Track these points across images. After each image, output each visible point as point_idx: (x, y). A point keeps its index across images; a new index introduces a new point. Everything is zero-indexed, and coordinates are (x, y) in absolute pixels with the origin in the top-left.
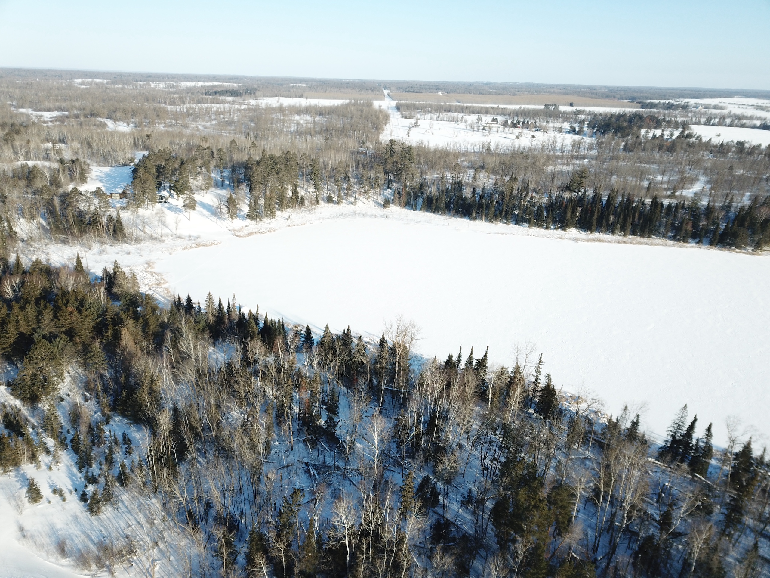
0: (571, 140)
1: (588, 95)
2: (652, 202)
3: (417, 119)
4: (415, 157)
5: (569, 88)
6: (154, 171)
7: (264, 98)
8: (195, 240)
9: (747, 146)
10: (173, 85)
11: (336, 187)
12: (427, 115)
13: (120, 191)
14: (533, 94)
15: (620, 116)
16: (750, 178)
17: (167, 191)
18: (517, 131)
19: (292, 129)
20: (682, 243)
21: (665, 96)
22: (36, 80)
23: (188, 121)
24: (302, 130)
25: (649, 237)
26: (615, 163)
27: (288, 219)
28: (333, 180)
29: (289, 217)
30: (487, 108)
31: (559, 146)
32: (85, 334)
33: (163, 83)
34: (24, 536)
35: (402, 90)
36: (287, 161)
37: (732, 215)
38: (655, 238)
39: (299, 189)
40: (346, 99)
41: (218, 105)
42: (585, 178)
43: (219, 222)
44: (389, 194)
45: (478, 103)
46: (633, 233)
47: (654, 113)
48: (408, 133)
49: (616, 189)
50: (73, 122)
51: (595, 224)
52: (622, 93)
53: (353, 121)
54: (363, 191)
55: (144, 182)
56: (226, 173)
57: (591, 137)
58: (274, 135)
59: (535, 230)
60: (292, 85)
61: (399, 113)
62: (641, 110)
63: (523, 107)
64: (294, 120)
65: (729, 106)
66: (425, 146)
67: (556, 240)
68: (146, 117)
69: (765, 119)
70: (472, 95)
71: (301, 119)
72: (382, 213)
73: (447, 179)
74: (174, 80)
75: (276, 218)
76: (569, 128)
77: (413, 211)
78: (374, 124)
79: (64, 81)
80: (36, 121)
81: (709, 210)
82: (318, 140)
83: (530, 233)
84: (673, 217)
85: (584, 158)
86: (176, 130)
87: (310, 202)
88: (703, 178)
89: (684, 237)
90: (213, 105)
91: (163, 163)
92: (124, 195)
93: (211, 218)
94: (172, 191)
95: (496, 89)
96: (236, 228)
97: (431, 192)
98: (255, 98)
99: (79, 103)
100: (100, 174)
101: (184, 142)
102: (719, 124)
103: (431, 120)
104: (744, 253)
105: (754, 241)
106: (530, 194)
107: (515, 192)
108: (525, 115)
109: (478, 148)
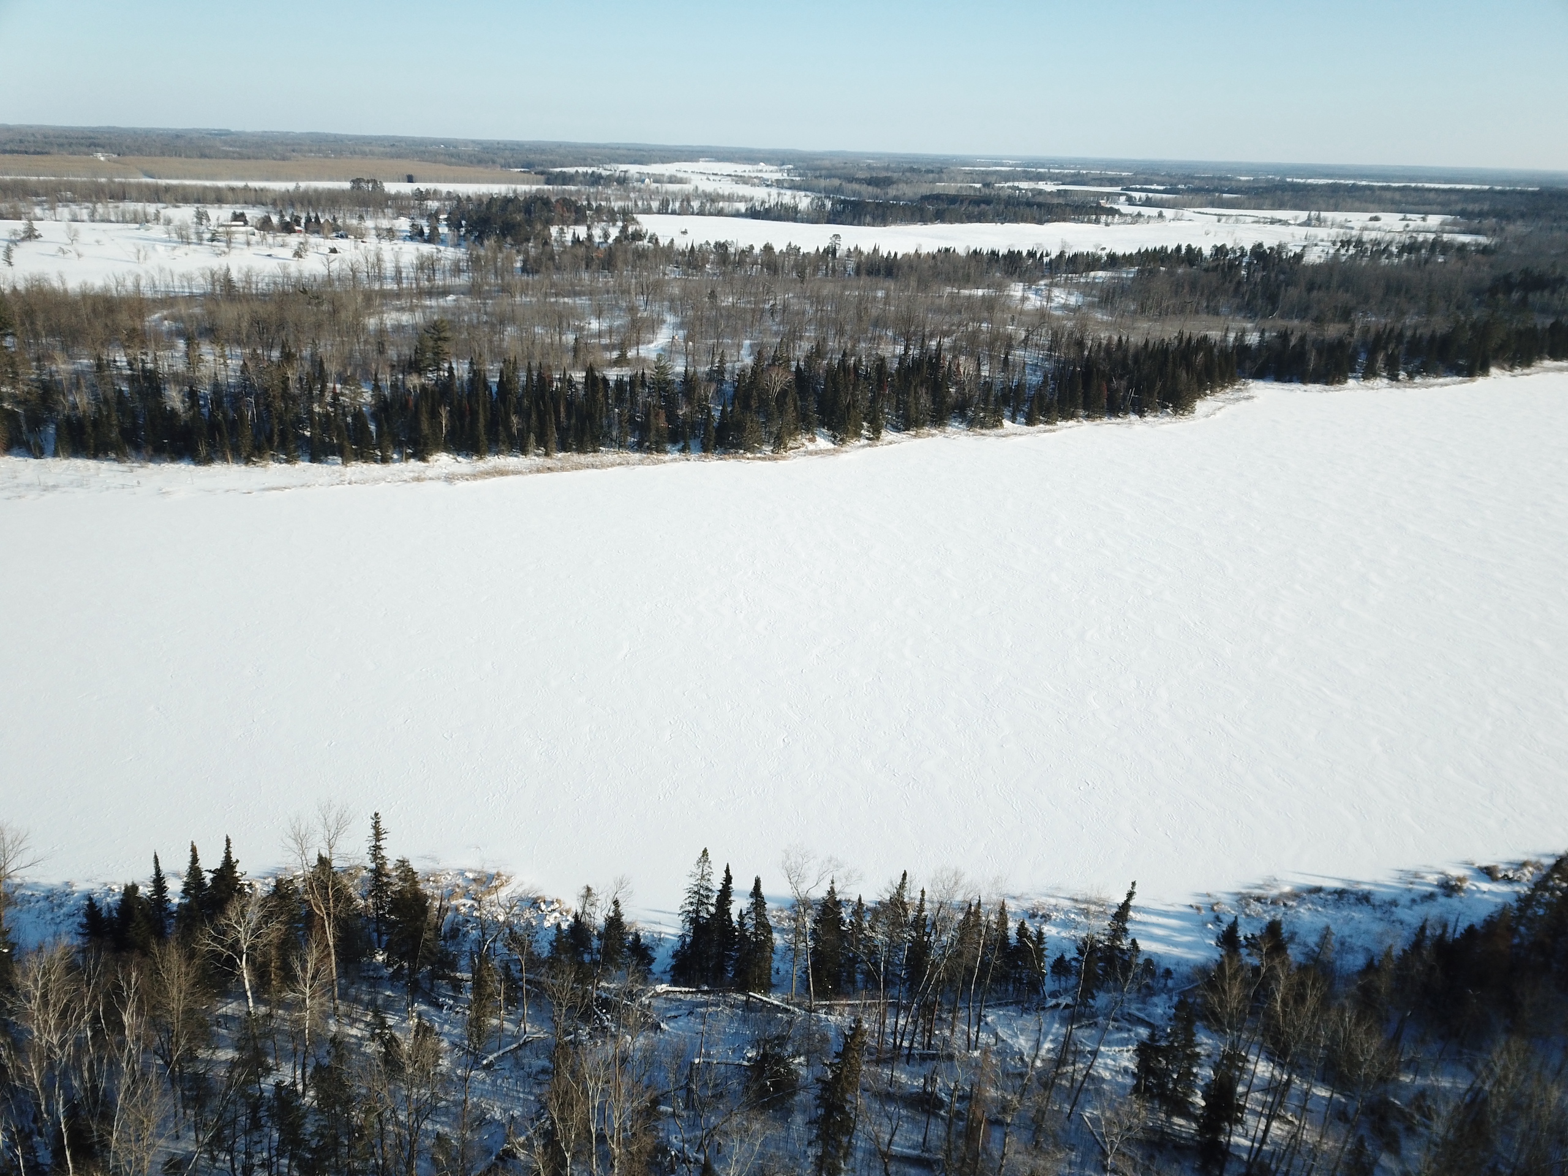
0: (416, 253)
1: (442, 158)
2: (586, 377)
3: (33, 220)
5: (403, 144)
9: (732, 250)
12: (61, 210)
14: (327, 157)
15: (507, 202)
16: (745, 310)
18: (294, 240)
20: (655, 456)
21: (585, 159)
25: (595, 451)
26: (505, 301)
30: (218, 190)
31: (389, 268)
37: (728, 388)
38: (607, 452)
42: (445, 339)
45: (198, 178)
46: (564, 447)
47: (571, 193)
48: (8, 255)
49: (512, 359)
51: (483, 437)
52: (507, 153)
57: (457, 245)
59: (358, 469)
62: (546, 187)
63: (303, 185)
65: (693, 177)
67: (408, 485)
69: (751, 199)
70: (183, 159)
76: (408, 228)
77: (33, 460)
81: (689, 382)
83: (347, 478)
84: (628, 405)
85: (444, 292)
88: (670, 318)
89: (656, 442)
95: (241, 147)
97: (74, 407)
102: (683, 212)
103: (75, 220)
104: (759, 458)
105: (771, 433)
106: (330, 385)
107: (294, 387)
108: (310, 203)
109: (200, 286)
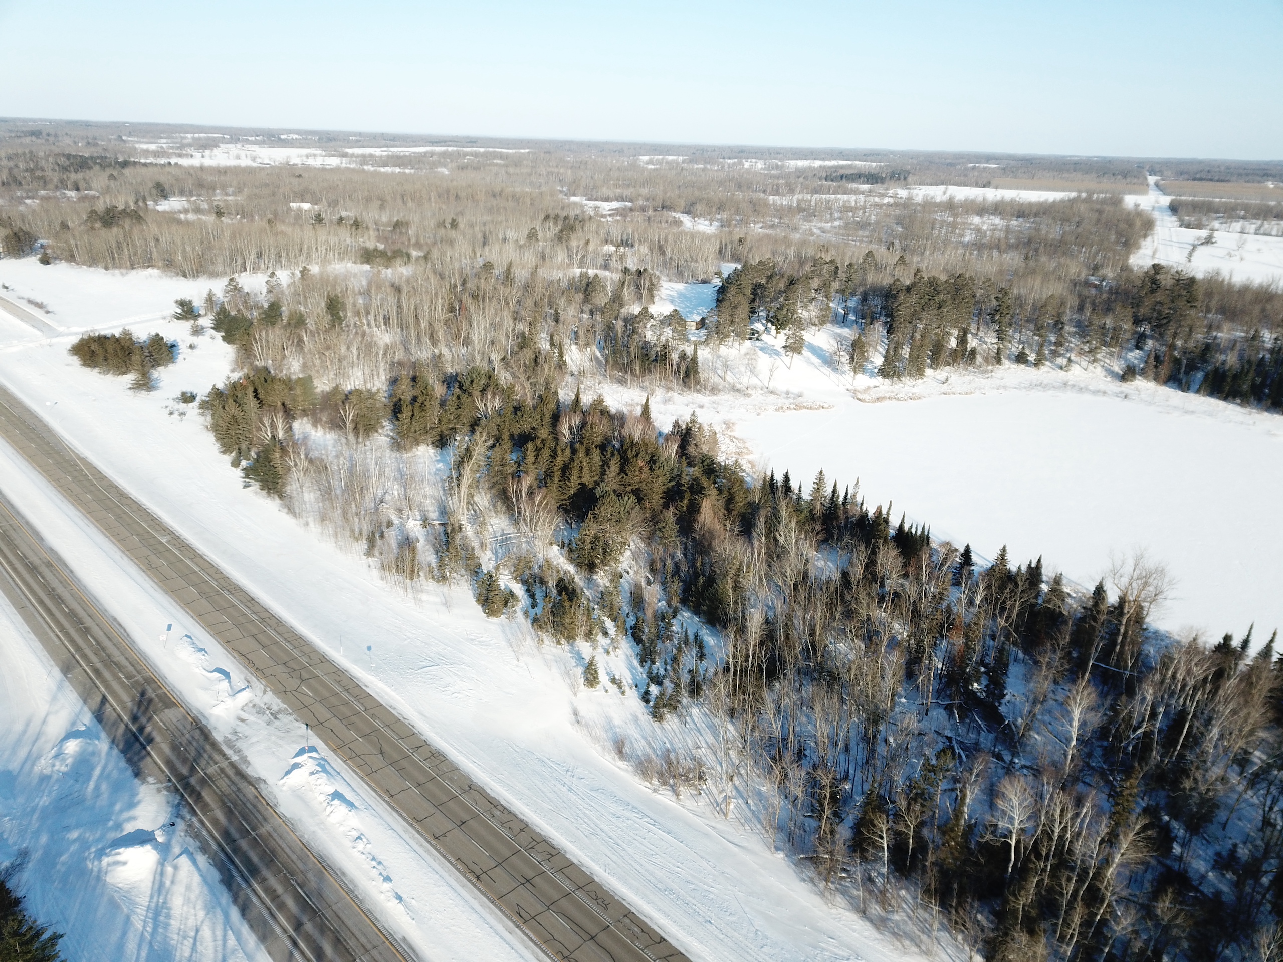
3: (1213, 230)
4: (1200, 297)
6: (748, 291)
7: (921, 187)
8: (794, 399)
10: (777, 166)
11: (1037, 338)
12: (1234, 224)
13: (698, 318)
17: (763, 324)
19: (967, 239)
22: (590, 157)
23: (797, 219)
24: (984, 241)
27: (944, 383)
28: (1032, 326)
29: (947, 380)
32: (656, 499)
33: (762, 162)
34: (578, 722)
35: (1186, 177)
36: (957, 290)
39: (969, 336)
40: (1071, 191)
41: (846, 197)
43: (833, 375)
44: (1136, 358)
48: (1190, 254)
50: (638, 217)
53: (1080, 230)
54: (1086, 348)
55: (735, 307)
56: (852, 304)
58: (935, 248)
60: (971, 165)
61: (1174, 219)
64: (971, 224)
66: (1223, 281)
68: (737, 212)
71: (984, 223)
72: (1118, 390)
73: (1264, 342)
74: (779, 156)
75: (925, 379)
77: (1181, 393)
78: (1122, 236)
79: (626, 159)
80: (592, 214)
82: (1013, 259)
86: (780, 233)
87: (986, 359)
90: (839, 196)
91: (763, 281)
92: (702, 324)
93: (821, 369)
94: (769, 325)
96: (858, 388)
97: (1224, 363)
98: (906, 186)
99: (646, 191)
100: (671, 293)
101: (791, 252)
103: (1243, 233)
